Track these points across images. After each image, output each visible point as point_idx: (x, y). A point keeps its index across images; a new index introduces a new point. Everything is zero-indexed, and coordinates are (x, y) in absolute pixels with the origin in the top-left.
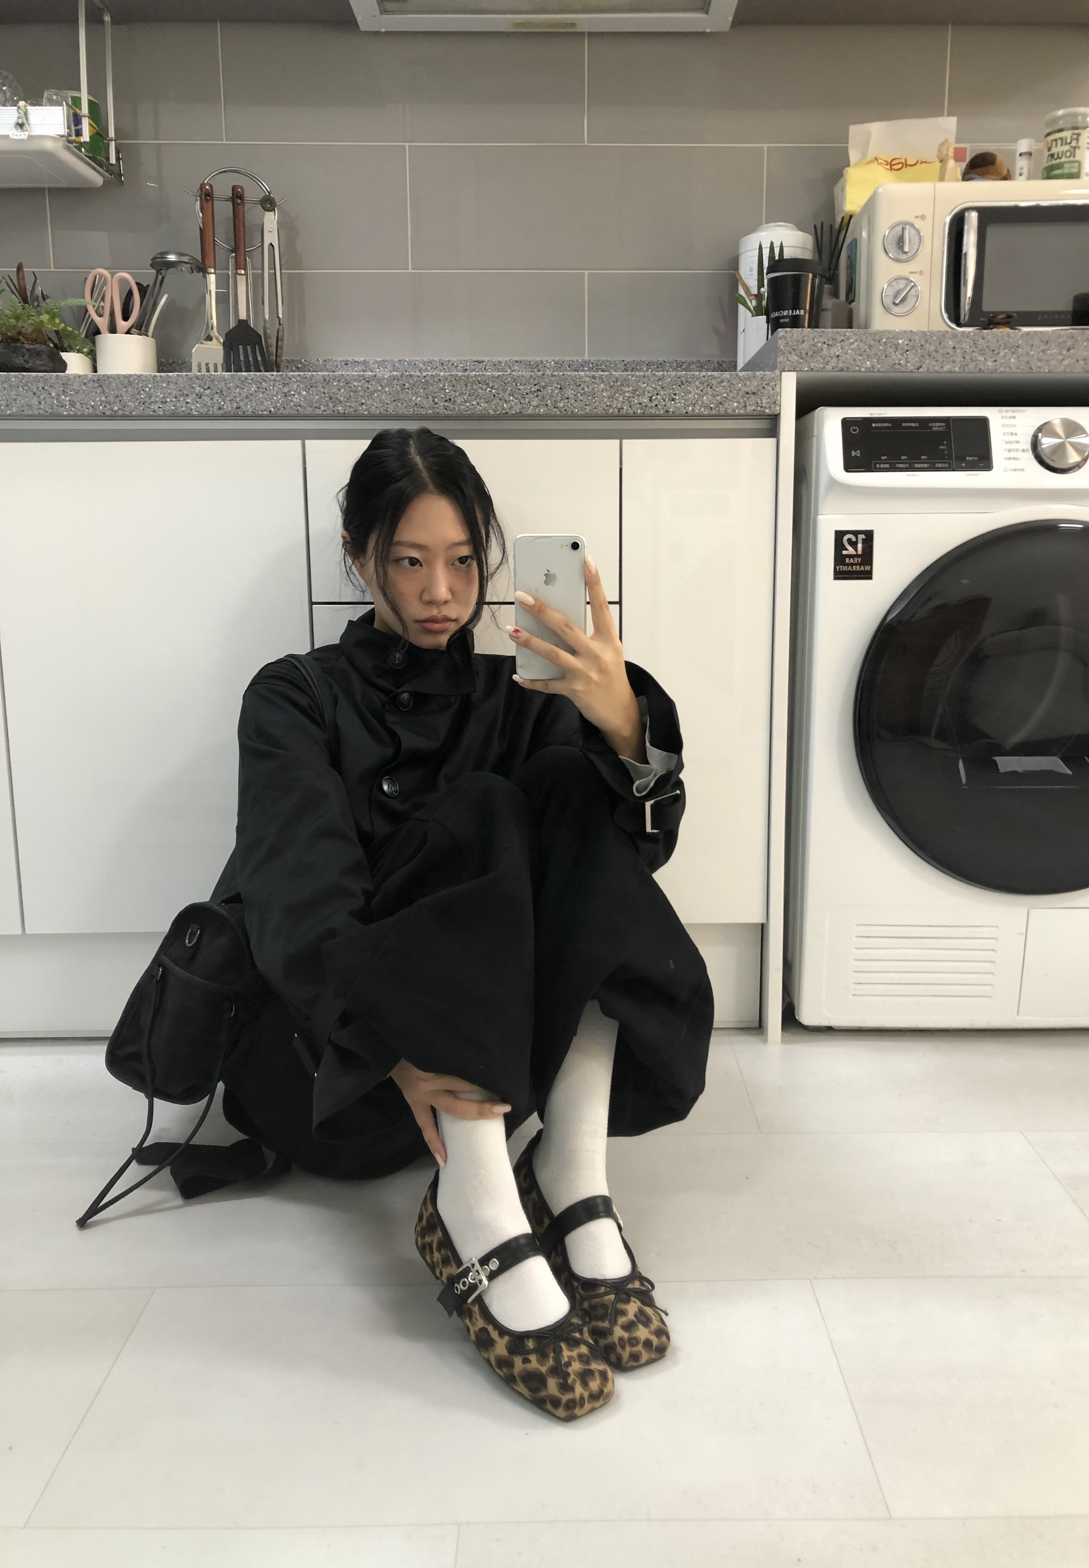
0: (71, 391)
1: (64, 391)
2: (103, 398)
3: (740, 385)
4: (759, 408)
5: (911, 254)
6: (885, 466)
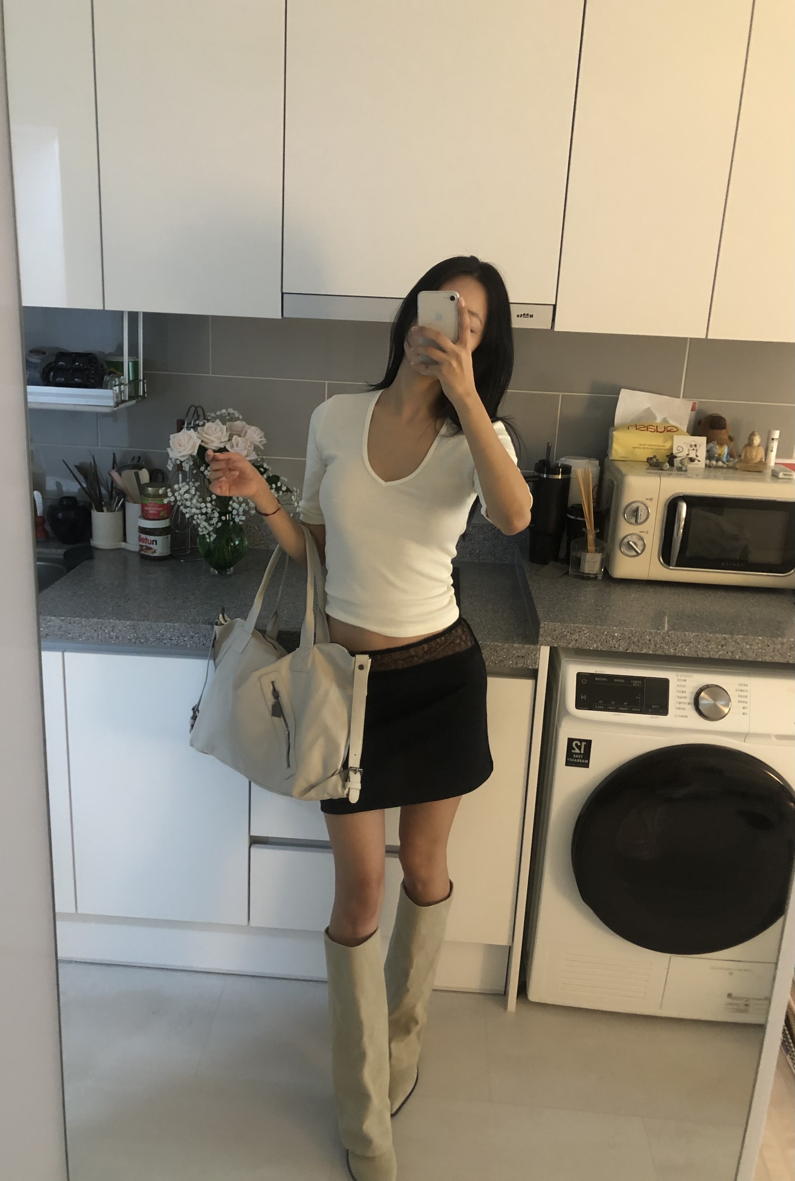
3: (514, 652)
4: (525, 665)
5: (641, 521)
6: (601, 707)
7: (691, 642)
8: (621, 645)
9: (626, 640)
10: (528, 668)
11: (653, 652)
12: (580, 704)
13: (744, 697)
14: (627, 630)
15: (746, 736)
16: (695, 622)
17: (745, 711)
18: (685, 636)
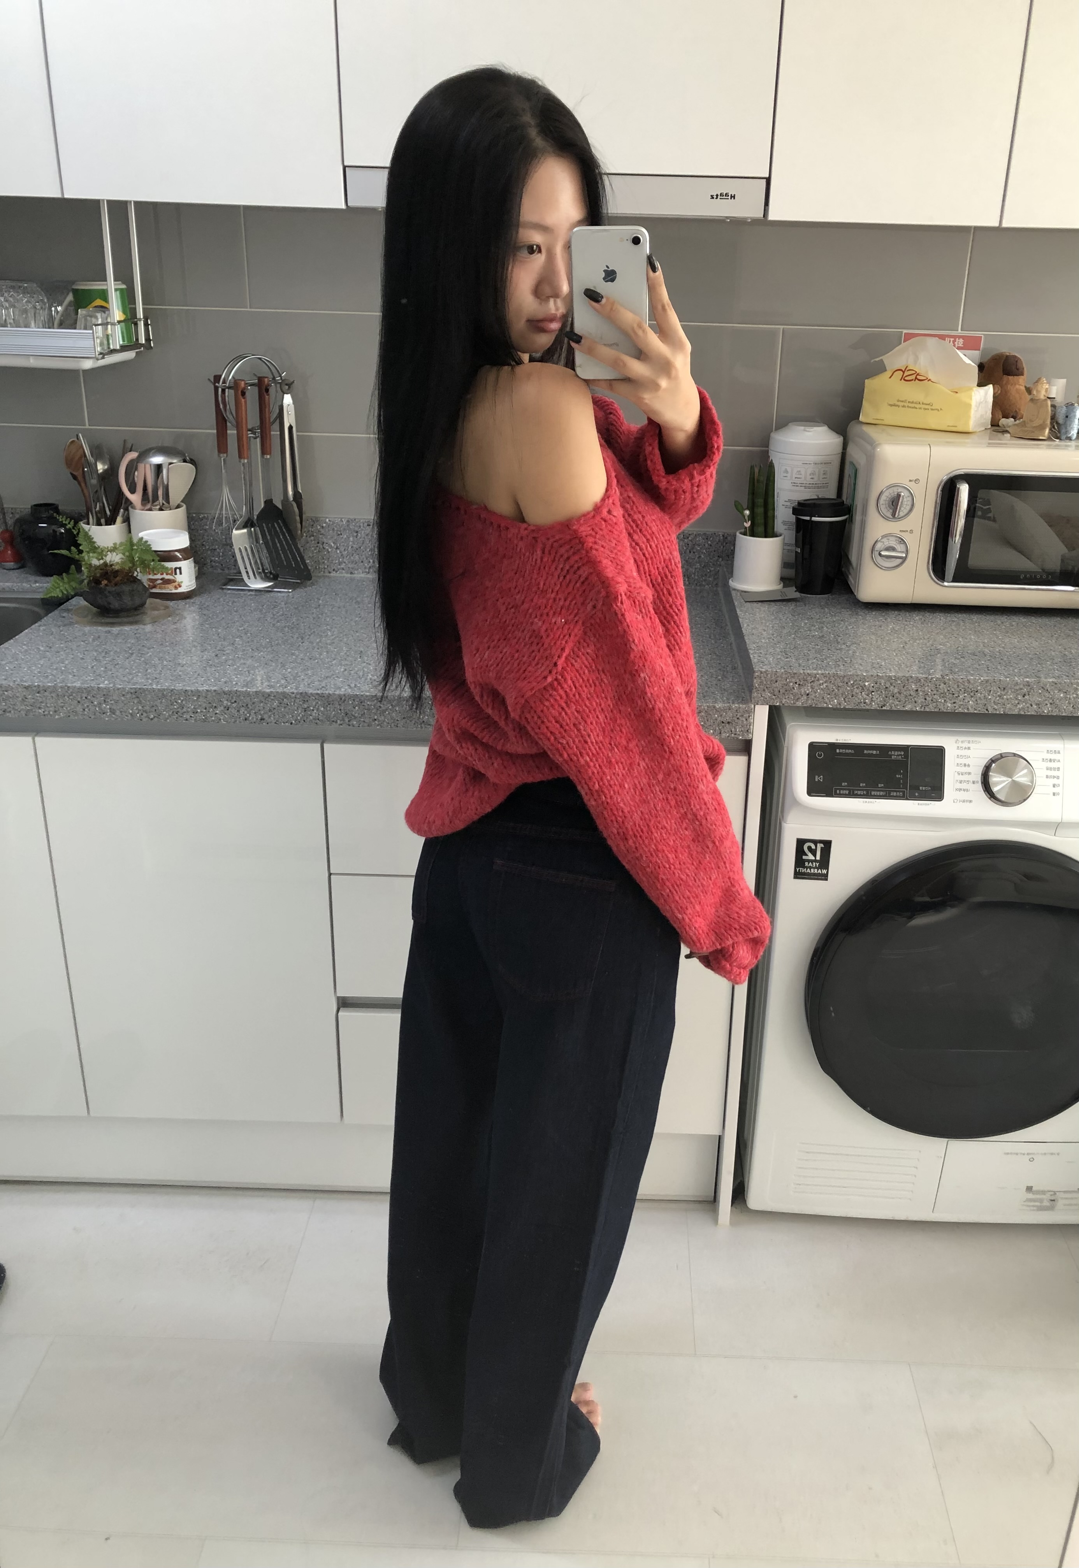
0: (111, 701)
1: (105, 701)
2: (140, 708)
3: (716, 715)
4: (733, 735)
5: (902, 514)
6: (845, 792)
7: (977, 692)
8: (873, 699)
9: (882, 692)
10: (737, 738)
11: (921, 708)
12: (813, 790)
13: (1054, 769)
14: (882, 676)
15: (1056, 827)
16: (983, 662)
17: (1056, 790)
18: (969, 682)
